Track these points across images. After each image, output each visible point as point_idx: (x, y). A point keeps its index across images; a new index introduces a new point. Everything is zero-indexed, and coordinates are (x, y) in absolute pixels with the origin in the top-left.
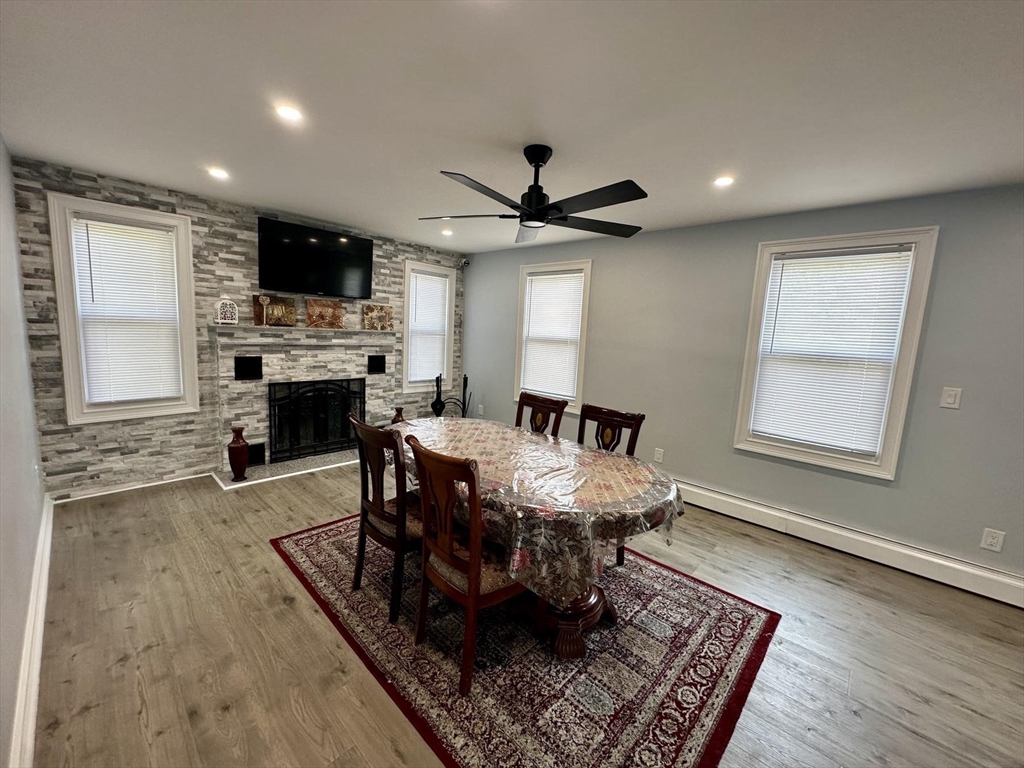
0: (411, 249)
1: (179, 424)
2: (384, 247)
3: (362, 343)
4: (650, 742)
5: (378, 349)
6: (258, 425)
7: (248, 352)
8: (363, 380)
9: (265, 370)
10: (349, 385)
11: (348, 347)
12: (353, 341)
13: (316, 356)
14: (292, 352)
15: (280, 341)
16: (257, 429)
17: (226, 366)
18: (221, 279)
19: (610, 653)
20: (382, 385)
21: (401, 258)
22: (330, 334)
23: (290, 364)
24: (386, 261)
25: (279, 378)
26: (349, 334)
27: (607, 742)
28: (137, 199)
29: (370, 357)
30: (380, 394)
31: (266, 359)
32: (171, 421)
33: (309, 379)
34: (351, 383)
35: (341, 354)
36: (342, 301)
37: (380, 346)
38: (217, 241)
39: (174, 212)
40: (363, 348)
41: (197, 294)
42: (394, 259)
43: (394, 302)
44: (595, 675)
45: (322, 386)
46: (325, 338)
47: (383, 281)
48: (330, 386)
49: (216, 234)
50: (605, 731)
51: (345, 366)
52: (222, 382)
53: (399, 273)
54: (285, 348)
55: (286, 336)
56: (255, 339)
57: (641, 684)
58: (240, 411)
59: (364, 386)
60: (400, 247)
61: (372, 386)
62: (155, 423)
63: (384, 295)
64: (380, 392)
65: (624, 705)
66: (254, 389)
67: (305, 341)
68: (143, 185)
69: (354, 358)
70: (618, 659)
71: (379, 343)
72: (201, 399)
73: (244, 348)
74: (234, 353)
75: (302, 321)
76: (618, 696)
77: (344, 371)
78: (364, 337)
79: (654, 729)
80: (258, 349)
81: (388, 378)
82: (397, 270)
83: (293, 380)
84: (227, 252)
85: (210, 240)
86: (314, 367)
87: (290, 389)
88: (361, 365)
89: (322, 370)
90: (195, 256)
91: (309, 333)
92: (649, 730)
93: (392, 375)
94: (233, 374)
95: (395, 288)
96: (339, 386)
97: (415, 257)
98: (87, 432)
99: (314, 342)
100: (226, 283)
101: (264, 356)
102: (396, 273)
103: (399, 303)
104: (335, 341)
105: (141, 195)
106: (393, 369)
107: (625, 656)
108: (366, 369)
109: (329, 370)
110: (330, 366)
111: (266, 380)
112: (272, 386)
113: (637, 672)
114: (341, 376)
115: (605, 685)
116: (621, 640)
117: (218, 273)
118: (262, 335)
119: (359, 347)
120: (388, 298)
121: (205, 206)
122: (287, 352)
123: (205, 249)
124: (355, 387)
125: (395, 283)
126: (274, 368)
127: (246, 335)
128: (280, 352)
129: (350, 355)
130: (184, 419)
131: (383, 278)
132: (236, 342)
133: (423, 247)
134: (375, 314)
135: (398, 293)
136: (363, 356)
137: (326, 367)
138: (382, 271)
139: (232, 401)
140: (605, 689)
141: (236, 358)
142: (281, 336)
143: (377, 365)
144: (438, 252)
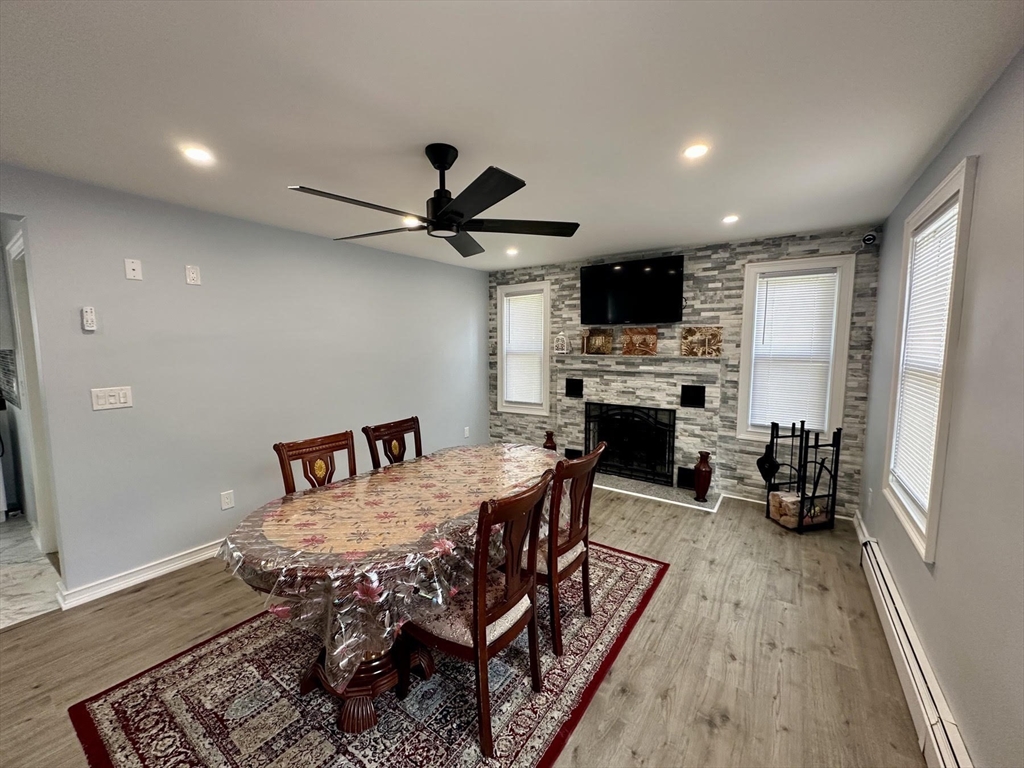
0: (759, 248)
1: (539, 422)
2: (714, 256)
3: (673, 371)
4: (177, 747)
5: (695, 378)
6: (578, 435)
7: (574, 375)
8: (673, 412)
9: (585, 391)
10: (656, 414)
11: (658, 375)
12: (664, 368)
13: (625, 382)
14: (605, 377)
15: (595, 366)
16: (578, 438)
17: (561, 386)
18: (565, 320)
19: (298, 721)
20: (699, 421)
21: (739, 264)
22: (638, 361)
23: (603, 387)
24: (716, 272)
25: (594, 399)
26: (659, 361)
27: (201, 710)
28: (527, 277)
29: (683, 386)
30: (697, 432)
31: (587, 381)
32: (536, 419)
33: (618, 402)
34: (659, 412)
35: (651, 382)
36: (659, 327)
37: (698, 375)
38: (564, 293)
39: (543, 280)
40: (675, 377)
41: (552, 333)
42: (729, 267)
43: (727, 321)
44: (275, 705)
45: (630, 411)
46: (633, 364)
47: (712, 297)
48: (636, 413)
49: (563, 288)
50: (212, 710)
51: (654, 394)
52: (559, 397)
53: (738, 284)
54: (600, 373)
55: (599, 363)
56: (579, 365)
57: (243, 751)
58: (567, 421)
59: (675, 418)
60: (739, 250)
61: (686, 420)
62: (530, 419)
63: (712, 314)
64: (697, 431)
65: (227, 728)
66: (577, 406)
67: (614, 367)
68: (530, 268)
69: (664, 386)
70: (286, 729)
71: (695, 371)
72: (551, 408)
73: (573, 372)
74: (565, 376)
75: (620, 349)
76: (241, 725)
77: (652, 399)
78: (676, 365)
79: (187, 753)
80: (580, 373)
81: (709, 414)
82: (734, 280)
83: (606, 402)
84: (570, 300)
85: (560, 293)
86: (623, 392)
87: (601, 409)
88: (673, 395)
89: (630, 396)
90: (552, 307)
91: (619, 360)
92: (188, 749)
93: (713, 410)
94: (564, 391)
95: (732, 303)
96: (644, 413)
97: (766, 256)
98: (504, 417)
99: (622, 368)
100: (568, 322)
101: (584, 379)
102: (732, 284)
103: (736, 322)
104: (642, 368)
105: (529, 274)
106: (717, 404)
107: (288, 737)
108: (679, 400)
109: (637, 397)
110: (638, 393)
111: (585, 399)
112: (588, 404)
113: (261, 748)
114: (649, 404)
115: (259, 713)
116: (314, 736)
117: (564, 316)
118: (583, 362)
119: (671, 375)
120: (717, 318)
121: (558, 270)
122: (602, 377)
123: (557, 300)
124: (664, 419)
125: (729, 297)
126: (592, 390)
127: (573, 362)
128: (596, 376)
129: (661, 383)
130: (542, 419)
131: (711, 293)
132: (565, 367)
133: (781, 238)
134: (697, 337)
135: (734, 309)
136: (675, 385)
137: (634, 393)
138: (711, 285)
139: (564, 411)
140: (254, 713)
141: (567, 380)
142: (596, 363)
143: (693, 396)
144: (813, 238)
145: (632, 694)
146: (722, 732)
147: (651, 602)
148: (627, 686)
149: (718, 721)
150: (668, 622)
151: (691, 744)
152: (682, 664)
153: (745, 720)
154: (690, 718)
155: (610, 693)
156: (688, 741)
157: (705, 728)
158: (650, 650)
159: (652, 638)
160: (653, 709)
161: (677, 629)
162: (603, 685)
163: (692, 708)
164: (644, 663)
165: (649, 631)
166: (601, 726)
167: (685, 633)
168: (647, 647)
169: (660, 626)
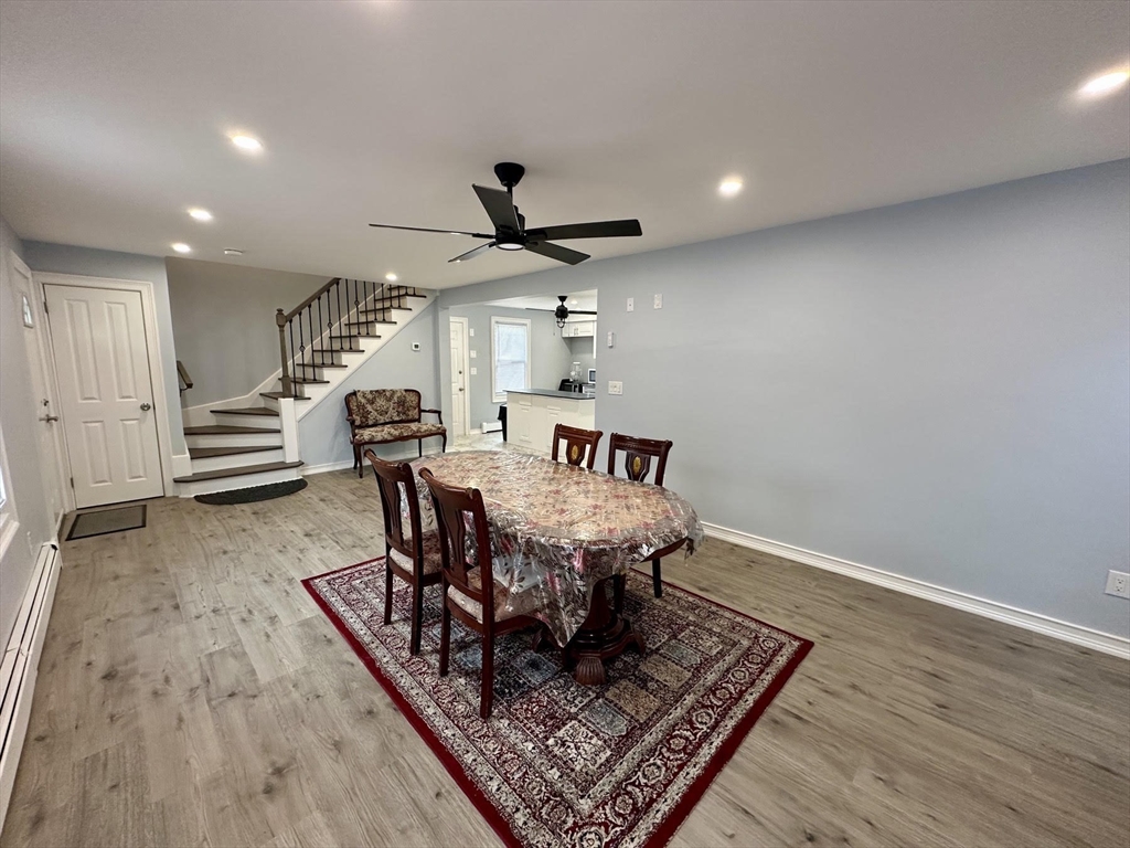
145: (362, 718)
146: (263, 776)
147: (480, 817)
148: (373, 717)
149: (274, 781)
150: (424, 816)
151: (283, 740)
152: (353, 789)
153: (247, 812)
154: (299, 755)
155: (377, 702)
156: (288, 739)
157: (281, 762)
158: (396, 763)
159: (411, 775)
160: (334, 728)
161: (404, 823)
162: (388, 699)
163: (304, 764)
164: (385, 747)
165: (424, 780)
166: (355, 685)
167: (391, 831)
168: (401, 761)
169: (425, 799)
